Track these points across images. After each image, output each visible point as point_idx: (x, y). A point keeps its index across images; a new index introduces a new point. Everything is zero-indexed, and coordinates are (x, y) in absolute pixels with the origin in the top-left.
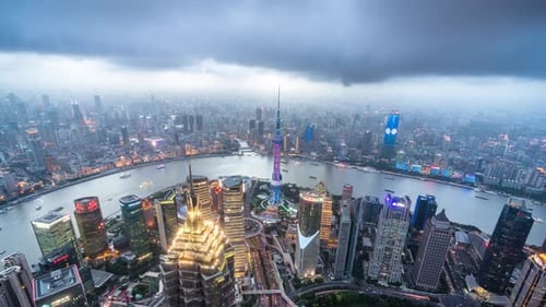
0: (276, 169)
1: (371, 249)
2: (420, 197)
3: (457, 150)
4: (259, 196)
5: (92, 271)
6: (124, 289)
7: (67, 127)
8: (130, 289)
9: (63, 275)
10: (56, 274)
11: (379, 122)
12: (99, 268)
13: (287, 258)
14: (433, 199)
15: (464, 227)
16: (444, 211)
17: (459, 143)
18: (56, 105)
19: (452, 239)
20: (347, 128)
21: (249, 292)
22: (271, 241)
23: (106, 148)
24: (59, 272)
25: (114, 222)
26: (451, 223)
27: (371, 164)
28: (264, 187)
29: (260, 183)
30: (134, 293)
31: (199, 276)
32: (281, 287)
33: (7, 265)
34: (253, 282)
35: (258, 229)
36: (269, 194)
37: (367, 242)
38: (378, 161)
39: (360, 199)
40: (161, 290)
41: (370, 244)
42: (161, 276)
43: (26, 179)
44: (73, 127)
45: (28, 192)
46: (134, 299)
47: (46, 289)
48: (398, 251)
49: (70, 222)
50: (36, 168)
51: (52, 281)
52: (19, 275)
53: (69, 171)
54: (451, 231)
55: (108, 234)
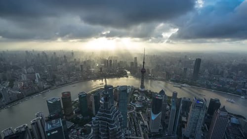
0: (142, 83)
1: (186, 122)
2: (211, 99)
3: (232, 78)
4: (135, 95)
5: (67, 121)
6: (78, 130)
7: (61, 64)
8: (80, 130)
9: (56, 122)
10: (54, 121)
11: (191, 63)
12: (69, 120)
13: (146, 123)
14: (219, 101)
15: (235, 115)
16: (224, 107)
17: (233, 74)
18: (58, 56)
19: (229, 121)
20: (175, 66)
21: (128, 137)
22: (139, 115)
23: (75, 73)
24: (54, 120)
25: (75, 102)
26: (229, 113)
27: (187, 83)
28: (136, 91)
29: (135, 89)
30: (81, 132)
31: (108, 128)
32: (143, 136)
33: (37, 116)
34: (130, 133)
35: (133, 109)
36: (138, 94)
37: (184, 119)
38: (190, 81)
39: (181, 99)
40: (92, 132)
41: (185, 120)
42: (92, 126)
43: (46, 84)
44: (64, 64)
45: (46, 89)
46: (81, 135)
47: (49, 127)
48: (200, 125)
49: (60, 101)
50: (50, 80)
51: (52, 124)
52: (41, 121)
53: (61, 81)
54: (229, 117)
55: (73, 107)
